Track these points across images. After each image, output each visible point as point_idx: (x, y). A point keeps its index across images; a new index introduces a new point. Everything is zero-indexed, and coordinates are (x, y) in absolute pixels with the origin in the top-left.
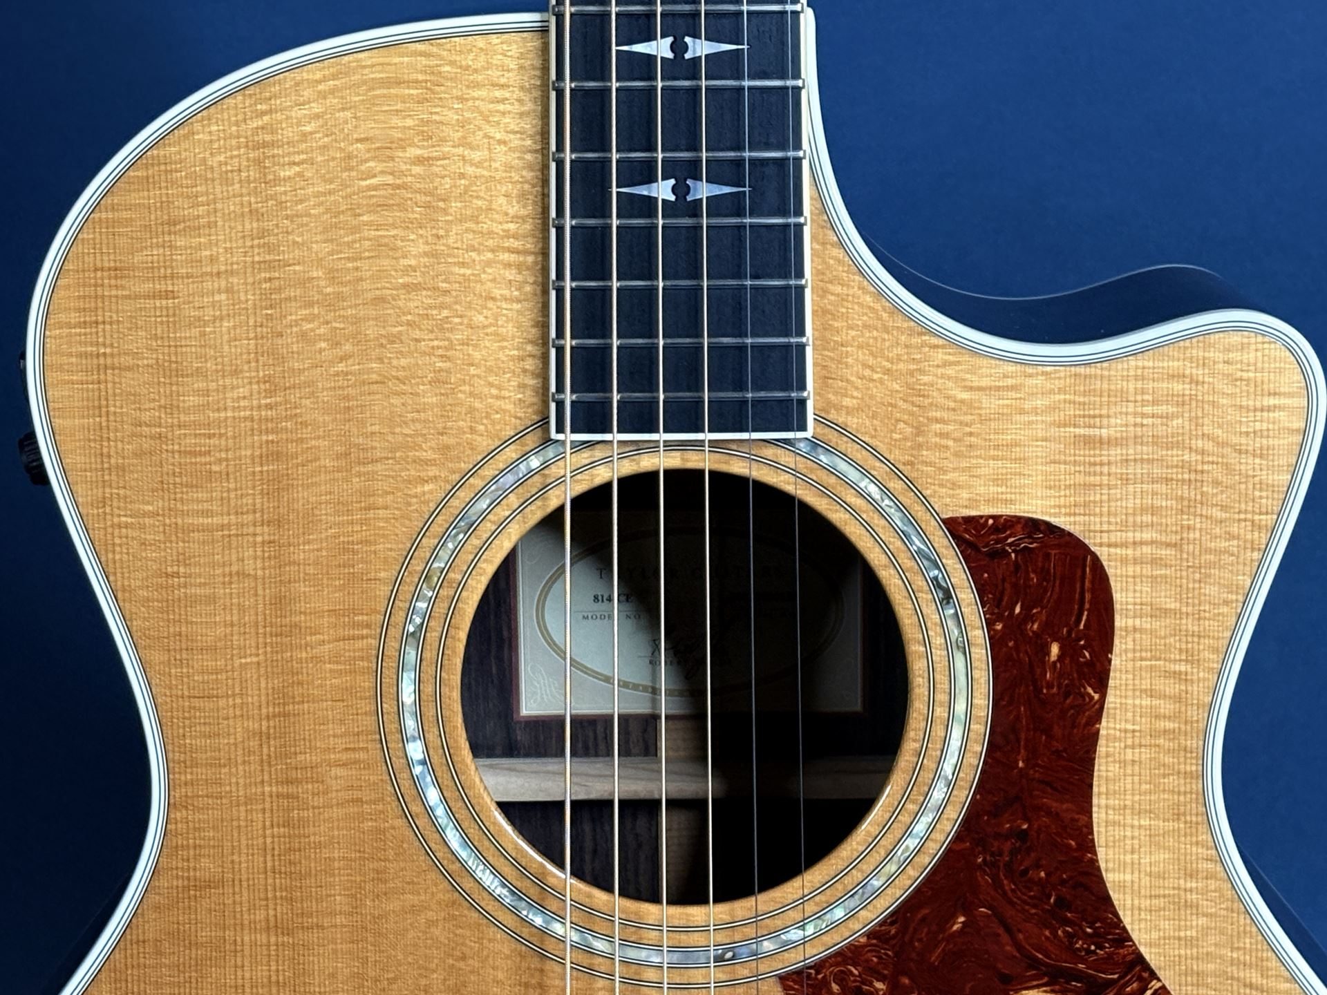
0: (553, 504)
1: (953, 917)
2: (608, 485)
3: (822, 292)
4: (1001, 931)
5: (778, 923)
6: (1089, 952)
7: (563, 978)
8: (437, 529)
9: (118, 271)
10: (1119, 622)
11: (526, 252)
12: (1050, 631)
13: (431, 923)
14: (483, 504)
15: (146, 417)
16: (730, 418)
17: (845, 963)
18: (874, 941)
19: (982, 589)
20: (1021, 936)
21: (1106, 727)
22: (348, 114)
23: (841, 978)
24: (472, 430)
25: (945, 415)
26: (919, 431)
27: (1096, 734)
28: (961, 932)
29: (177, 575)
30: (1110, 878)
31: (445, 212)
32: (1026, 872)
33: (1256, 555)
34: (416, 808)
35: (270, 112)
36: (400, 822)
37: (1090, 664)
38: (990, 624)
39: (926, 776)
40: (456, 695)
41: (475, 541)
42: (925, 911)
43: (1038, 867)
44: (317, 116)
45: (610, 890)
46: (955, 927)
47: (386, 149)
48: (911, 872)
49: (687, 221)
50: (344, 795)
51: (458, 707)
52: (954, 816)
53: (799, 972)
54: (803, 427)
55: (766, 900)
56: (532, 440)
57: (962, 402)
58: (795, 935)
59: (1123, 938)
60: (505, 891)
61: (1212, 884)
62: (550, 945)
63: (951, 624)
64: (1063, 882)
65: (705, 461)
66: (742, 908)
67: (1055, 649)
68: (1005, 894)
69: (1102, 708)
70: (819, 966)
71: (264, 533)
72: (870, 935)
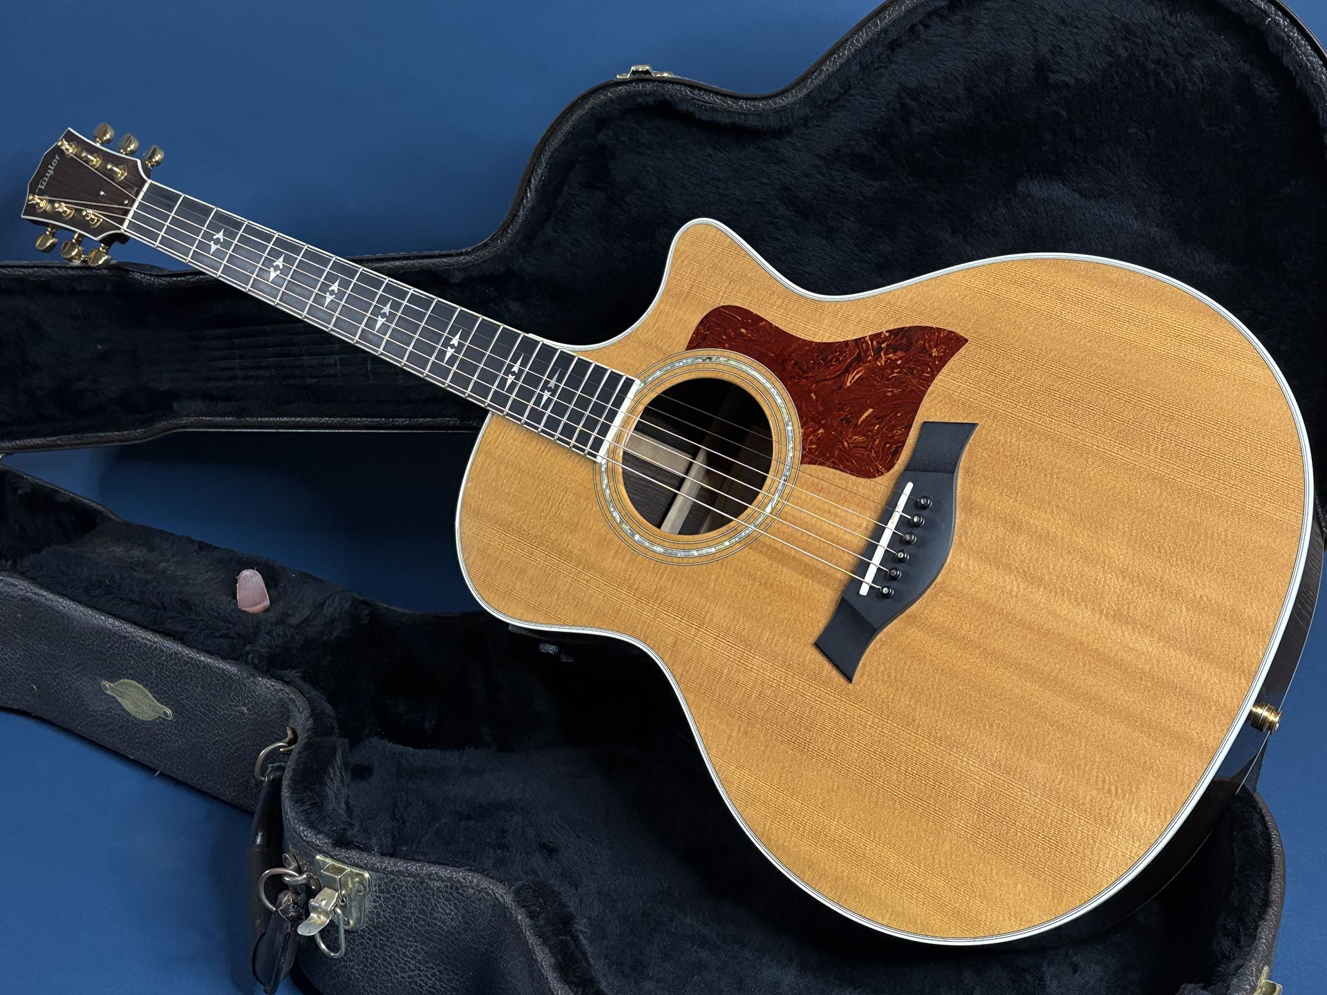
1: (811, 397)
3: (601, 360)
4: (823, 383)
5: (784, 455)
6: (845, 356)
7: (765, 536)
10: (745, 307)
13: (725, 574)
17: (807, 440)
18: (805, 427)
19: (713, 346)
20: (828, 377)
21: (775, 323)
23: (812, 443)
25: (656, 338)
26: (657, 348)
27: (776, 327)
28: (816, 397)
29: (578, 602)
30: (825, 340)
32: (808, 367)
34: (686, 560)
36: (698, 567)
37: (752, 320)
39: (761, 387)
42: (804, 405)
43: (808, 362)
48: (789, 405)
49: (559, 391)
50: (670, 583)
52: (778, 383)
53: (802, 457)
54: (633, 381)
58: (790, 452)
59: (846, 343)
60: (730, 542)
62: (752, 537)
63: (719, 360)
66: (774, 466)
67: (743, 330)
68: (811, 377)
71: (580, 567)
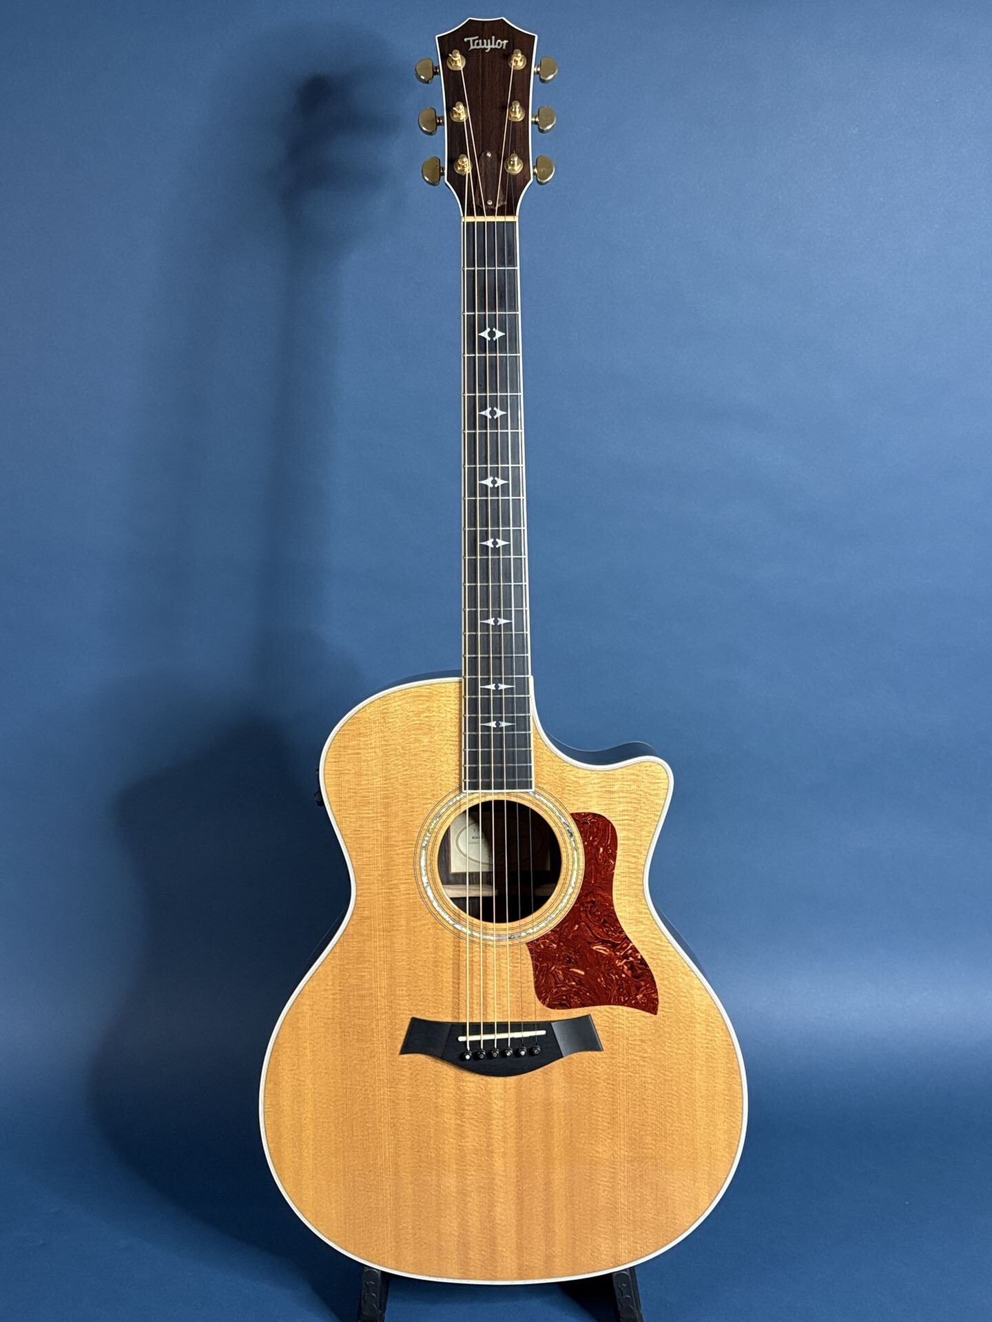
0: (462, 810)
1: (575, 926)
2: (478, 805)
3: (536, 752)
4: (588, 929)
5: (526, 928)
6: (613, 935)
7: (466, 944)
8: (431, 817)
9: (345, 747)
10: (619, 842)
11: (456, 741)
12: (600, 844)
13: (429, 929)
14: (444, 810)
15: (351, 787)
16: (511, 786)
17: (545, 939)
18: (553, 933)
19: (581, 833)
20: (594, 931)
21: (616, 871)
22: (408, 705)
23: (544, 943)
24: (441, 790)
25: (570, 785)
26: (563, 789)
27: (613, 874)
28: (577, 930)
29: (359, 831)
30: (618, 914)
31: (434, 730)
32: (594, 913)
33: (656, 823)
34: (425, 896)
35: (387, 704)
36: (421, 900)
37: (611, 854)
38: (584, 842)
39: (566, 886)
40: (436, 863)
41: (442, 820)
42: (567, 924)
43: (598, 911)
44: (399, 705)
45: (479, 918)
46: (576, 928)
47: (418, 714)
48: (563, 913)
49: (500, 733)
50: (405, 892)
51: (436, 867)
52: (575, 897)
53: (532, 942)
54: (531, 788)
55: (522, 922)
56: (457, 792)
57: (575, 781)
58: (531, 931)
59: (622, 931)
60: (449, 919)
61: (646, 915)
62: (461, 934)
63: (573, 843)
64: (605, 915)
65: (505, 798)
66: (516, 924)
67: (601, 850)
68: (589, 919)
69: (614, 867)
70: (537, 940)
71: (384, 819)
72: (552, 931)
